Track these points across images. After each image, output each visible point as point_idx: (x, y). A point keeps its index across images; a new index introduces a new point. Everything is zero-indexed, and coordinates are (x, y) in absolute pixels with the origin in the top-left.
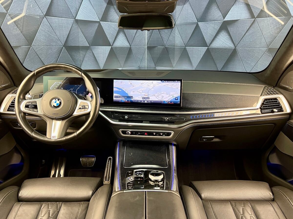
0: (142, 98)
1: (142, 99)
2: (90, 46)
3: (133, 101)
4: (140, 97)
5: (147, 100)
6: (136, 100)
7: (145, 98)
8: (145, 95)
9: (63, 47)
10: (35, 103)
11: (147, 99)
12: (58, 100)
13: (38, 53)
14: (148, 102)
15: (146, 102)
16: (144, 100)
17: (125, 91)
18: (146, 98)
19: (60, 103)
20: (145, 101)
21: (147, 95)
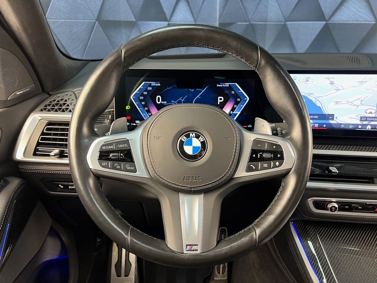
0: (359, 119)
1: (358, 122)
2: (136, 21)
3: (334, 126)
4: (354, 116)
5: (372, 123)
6: (342, 124)
7: (367, 117)
8: (369, 111)
9: (95, 22)
10: (126, 145)
11: (372, 121)
12: (197, 137)
13: (56, 31)
14: (374, 127)
15: (369, 128)
16: (365, 123)
17: (314, 101)
18: (370, 119)
19: (203, 144)
20: (367, 125)
21: (373, 111)
